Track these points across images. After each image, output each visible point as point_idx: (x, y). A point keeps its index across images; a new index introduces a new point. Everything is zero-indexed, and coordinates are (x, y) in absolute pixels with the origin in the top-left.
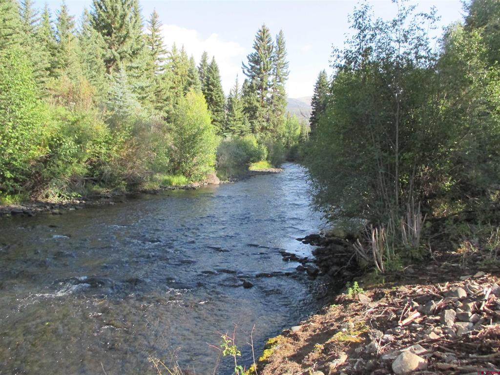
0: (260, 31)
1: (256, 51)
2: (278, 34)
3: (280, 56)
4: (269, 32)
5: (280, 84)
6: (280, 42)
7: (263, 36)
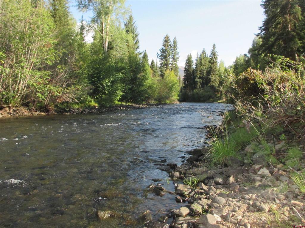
0: (165, 37)
1: (163, 47)
2: (174, 38)
3: (175, 49)
4: (169, 38)
5: (175, 62)
6: (175, 42)
7: (166, 40)
